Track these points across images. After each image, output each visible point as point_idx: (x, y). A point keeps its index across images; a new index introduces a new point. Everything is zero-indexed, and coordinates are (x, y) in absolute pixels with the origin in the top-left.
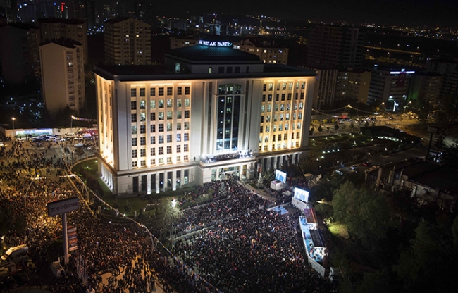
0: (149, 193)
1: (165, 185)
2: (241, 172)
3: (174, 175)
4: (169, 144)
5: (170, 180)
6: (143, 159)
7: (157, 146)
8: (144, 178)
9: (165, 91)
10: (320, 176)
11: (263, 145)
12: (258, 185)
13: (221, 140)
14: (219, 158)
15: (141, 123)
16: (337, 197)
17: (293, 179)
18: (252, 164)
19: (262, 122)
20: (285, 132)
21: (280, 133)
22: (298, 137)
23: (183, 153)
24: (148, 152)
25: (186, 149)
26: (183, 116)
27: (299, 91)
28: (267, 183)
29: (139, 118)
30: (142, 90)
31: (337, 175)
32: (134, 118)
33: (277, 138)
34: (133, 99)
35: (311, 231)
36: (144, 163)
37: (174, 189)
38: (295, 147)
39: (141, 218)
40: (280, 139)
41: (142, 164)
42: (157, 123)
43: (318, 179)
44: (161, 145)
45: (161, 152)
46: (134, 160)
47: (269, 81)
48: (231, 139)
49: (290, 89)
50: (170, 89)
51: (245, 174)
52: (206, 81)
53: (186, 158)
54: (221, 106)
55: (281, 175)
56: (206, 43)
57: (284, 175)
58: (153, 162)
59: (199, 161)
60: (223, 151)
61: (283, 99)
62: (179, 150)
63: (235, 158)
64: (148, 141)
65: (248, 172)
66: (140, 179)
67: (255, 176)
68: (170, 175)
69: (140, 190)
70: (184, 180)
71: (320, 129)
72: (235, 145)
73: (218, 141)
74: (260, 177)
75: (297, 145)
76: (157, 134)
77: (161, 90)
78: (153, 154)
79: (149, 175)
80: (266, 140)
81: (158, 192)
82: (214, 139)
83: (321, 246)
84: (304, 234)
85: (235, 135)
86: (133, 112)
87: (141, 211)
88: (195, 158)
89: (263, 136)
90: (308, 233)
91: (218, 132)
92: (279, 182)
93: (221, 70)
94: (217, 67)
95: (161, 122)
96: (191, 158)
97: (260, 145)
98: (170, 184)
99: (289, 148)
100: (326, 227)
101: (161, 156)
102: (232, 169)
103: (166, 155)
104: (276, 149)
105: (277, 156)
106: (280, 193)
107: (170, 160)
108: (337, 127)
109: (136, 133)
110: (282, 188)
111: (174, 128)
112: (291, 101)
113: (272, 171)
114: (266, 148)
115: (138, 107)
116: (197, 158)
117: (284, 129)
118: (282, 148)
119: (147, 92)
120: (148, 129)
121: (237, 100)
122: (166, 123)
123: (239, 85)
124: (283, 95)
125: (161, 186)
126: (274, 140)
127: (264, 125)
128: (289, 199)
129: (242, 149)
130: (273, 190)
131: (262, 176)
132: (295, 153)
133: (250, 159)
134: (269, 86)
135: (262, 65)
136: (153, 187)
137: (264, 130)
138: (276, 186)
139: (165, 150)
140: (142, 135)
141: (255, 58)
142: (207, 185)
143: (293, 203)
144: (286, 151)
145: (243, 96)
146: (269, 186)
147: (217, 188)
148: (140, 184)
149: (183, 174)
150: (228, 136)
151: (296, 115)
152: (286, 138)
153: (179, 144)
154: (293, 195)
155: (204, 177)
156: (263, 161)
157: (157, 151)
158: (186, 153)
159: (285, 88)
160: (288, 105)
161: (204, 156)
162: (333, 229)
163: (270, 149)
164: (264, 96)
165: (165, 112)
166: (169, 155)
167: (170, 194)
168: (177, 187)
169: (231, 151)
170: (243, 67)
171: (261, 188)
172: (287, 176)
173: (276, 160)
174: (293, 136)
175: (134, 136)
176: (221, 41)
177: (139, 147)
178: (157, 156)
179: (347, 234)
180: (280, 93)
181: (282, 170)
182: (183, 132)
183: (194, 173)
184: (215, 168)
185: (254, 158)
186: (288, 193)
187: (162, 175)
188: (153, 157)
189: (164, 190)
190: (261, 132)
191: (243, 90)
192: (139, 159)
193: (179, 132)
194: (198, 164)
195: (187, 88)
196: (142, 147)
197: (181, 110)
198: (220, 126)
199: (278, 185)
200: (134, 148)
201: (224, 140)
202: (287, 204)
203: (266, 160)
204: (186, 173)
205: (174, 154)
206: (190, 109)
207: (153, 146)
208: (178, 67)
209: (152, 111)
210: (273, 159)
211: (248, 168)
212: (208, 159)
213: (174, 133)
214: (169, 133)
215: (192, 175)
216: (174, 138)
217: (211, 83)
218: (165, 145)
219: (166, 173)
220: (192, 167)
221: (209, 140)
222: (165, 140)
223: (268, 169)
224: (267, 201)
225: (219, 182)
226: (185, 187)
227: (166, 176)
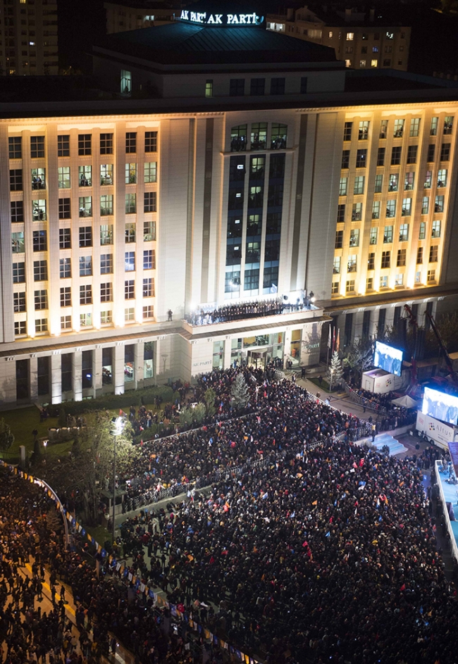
0: (57, 399)
1: (97, 380)
2: (288, 348)
3: (120, 355)
4: (105, 279)
5: (108, 368)
6: (40, 315)
7: (76, 283)
8: (45, 363)
9: (96, 143)
11: (342, 278)
12: (330, 380)
13: (236, 268)
14: (230, 314)
15: (36, 226)
17: (421, 365)
18: (314, 327)
19: (341, 219)
20: (400, 246)
21: (387, 247)
22: (433, 259)
23: (140, 302)
24: (54, 299)
25: (148, 291)
26: (140, 206)
27: (436, 140)
28: (352, 375)
29: (29, 213)
30: (38, 141)
32: (18, 214)
33: (378, 261)
34: (14, 164)
36: (42, 326)
37: (119, 391)
38: (425, 283)
39: (36, 464)
40: (386, 263)
41: (38, 329)
42: (74, 224)
44: (86, 281)
45: (86, 298)
46: (19, 317)
47: (361, 115)
48: (262, 265)
49: (414, 134)
50: (106, 138)
51: (296, 354)
52: (199, 116)
53: (148, 312)
54: (236, 180)
55: (388, 353)
56: (197, 17)
57: (397, 354)
58: (67, 322)
59: (179, 321)
60: (243, 296)
61: (395, 161)
62: (130, 292)
63: (273, 312)
64: (54, 270)
65: (303, 349)
66: (34, 366)
67: (322, 358)
68: (108, 355)
69: (33, 392)
70: (143, 369)
72: (272, 278)
73: (230, 269)
74: (335, 360)
75: (431, 279)
76: (76, 253)
77: (85, 139)
78: (66, 300)
79: (56, 356)
80: (352, 269)
81: (79, 398)
82: (219, 266)
84: (449, 505)
85: (273, 255)
86: (15, 196)
87: (37, 446)
88: (170, 313)
89: (344, 256)
91: (230, 248)
92: (382, 372)
93: (236, 87)
94: (225, 79)
95: (85, 222)
96: (160, 314)
97: (336, 278)
98: (108, 379)
99: (410, 286)
101: (86, 309)
102: (263, 340)
103: (97, 306)
104: (377, 289)
105: (378, 307)
106: (385, 401)
107: (107, 317)
109: (23, 250)
110: (391, 388)
111: (118, 236)
112: (417, 166)
113: (367, 346)
114: (351, 286)
115: (28, 182)
117: (396, 237)
118: (392, 287)
119: (50, 145)
120: (53, 239)
121: (278, 164)
122: (99, 226)
123: (282, 127)
124: (396, 151)
125: (87, 383)
126: (371, 267)
127: (347, 227)
128: (409, 417)
129: (289, 288)
130: (368, 395)
131: (341, 358)
132: (426, 300)
133: (310, 315)
134: (361, 126)
135: (342, 74)
136: (67, 385)
137: (346, 240)
138: (375, 383)
139: (96, 294)
140: (37, 256)
141: (323, 56)
142: (204, 381)
143: (421, 426)
144: (402, 295)
145: (291, 154)
146: (357, 382)
148: (34, 377)
149: (140, 352)
150: (253, 257)
151: (428, 202)
152: (401, 261)
153: (130, 277)
155: (194, 362)
156: (342, 321)
157: (76, 297)
158: (148, 301)
159: (399, 133)
160: (409, 175)
161: (194, 307)
163: (361, 290)
164: (347, 153)
165: (98, 197)
166: (106, 306)
167: (108, 403)
168: (126, 385)
169: (261, 295)
170: (292, 80)
171: (338, 389)
172: (405, 357)
173: (376, 317)
174: (419, 255)
175: (17, 258)
176: (237, 12)
177: (31, 287)
178: (76, 310)
180: (388, 144)
181: (393, 342)
182: (140, 246)
183: (168, 350)
184: (222, 338)
185: (320, 314)
186: (406, 401)
187: (88, 357)
188: (67, 311)
189: (93, 393)
190: (339, 245)
191: (292, 138)
192: (31, 315)
193: (131, 247)
194: (179, 329)
195: (151, 136)
196: (39, 286)
197: (136, 193)
198: (234, 232)
199: (380, 380)
200: (18, 288)
201: (243, 267)
202: (404, 429)
203: (350, 316)
205: (119, 304)
206: (156, 188)
207: (66, 283)
208: (126, 81)
209: (62, 194)
210: (367, 314)
211: (305, 337)
212: (204, 315)
213: (119, 249)
214: (105, 250)
215: (163, 356)
216: (119, 263)
217: (210, 122)
218: (96, 280)
219: (98, 350)
220: (164, 335)
221: (205, 266)
222: (97, 268)
223: (357, 340)
224: (355, 423)
225: (230, 372)
226: (147, 385)
227: (98, 358)
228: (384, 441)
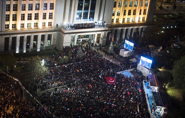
0: (17, 52)
1: (31, 46)
3: (39, 38)
4: (37, 12)
5: (35, 42)
6: (14, 22)
7: (27, 12)
8: (14, 39)
10: (161, 48)
11: (115, 18)
12: (109, 51)
13: (80, 11)
14: (77, 27)
16: (177, 66)
17: (139, 49)
18: (105, 33)
20: (134, 8)
21: (130, 8)
22: (144, 13)
23: (47, 20)
24: (19, 17)
25: (51, 17)
28: (117, 50)
31: (175, 48)
33: (127, 13)
35: (154, 93)
36: (14, 26)
37: (38, 50)
38: (141, 21)
40: (129, 14)
41: (13, 27)
43: (159, 50)
44: (30, 12)
45: (30, 18)
46: (7, 23)
48: (89, 11)
51: (98, 41)
53: (50, 24)
57: (132, 44)
58: (23, 26)
59: (61, 28)
60: (82, 21)
62: (44, 17)
63: (92, 27)
64: (20, 8)
65: (101, 40)
66: (11, 40)
67: (107, 43)
68: (36, 38)
69: (10, 48)
71: (161, 8)
72: (92, 16)
73: (78, 12)
74: (111, 45)
75: (143, 20)
76: (27, 2)
78: (23, 18)
79: (18, 37)
80: (118, 14)
81: (25, 51)
83: (162, 106)
85: (93, 8)
87: (12, 67)
88: (57, 25)
89: (117, 10)
90: (150, 95)
91: (79, 4)
92: (126, 50)
96: (54, 25)
97: (113, 17)
98: (35, 46)
99: (137, 21)
100: (165, 90)
101: (29, 21)
102: (87, 36)
103: (33, 21)
104: (126, 22)
105: (126, 28)
106: (127, 59)
107: (36, 25)
108: (175, 7)
110: (129, 55)
113: (122, 42)
114: (117, 20)
117: (133, 5)
118: (131, 22)
125: (28, 47)
126: (125, 15)
127: (118, 1)
128: (135, 65)
129: (97, 20)
130: (122, 57)
131: (113, 44)
132: (141, 27)
133: (104, 29)
136: (21, 47)
137: (117, 5)
138: (124, 54)
139: (33, 17)
140: (14, 3)
142: (67, 49)
143: (138, 68)
144: (134, 24)
147: (76, 52)
148: (10, 44)
149: (46, 37)
150: (86, 8)
152: (134, 14)
153: (45, 12)
154: (138, 62)
155: (64, 42)
156: (114, 32)
157: (26, 17)
158: (50, 21)
161: (66, 23)
162: (170, 92)
163: (121, 22)
166: (36, 21)
167: (33, 54)
168: (41, 48)
169: (88, 21)
171: (111, 54)
173: (125, 32)
174: (140, 12)
175: (8, 3)
177: (12, 13)
178: (26, 22)
179: (181, 97)
181: (130, 40)
182: (49, 1)
183: (56, 37)
184: (74, 35)
185: (107, 29)
186: (134, 60)
187: (29, 38)
188: (23, 22)
189: (30, 50)
190: (115, 7)
192: (11, 23)
193: (46, 2)
194: (60, 31)
199: (126, 53)
200: (7, 13)
201: (83, 11)
202: (133, 69)
203: (116, 30)
204: (49, 37)
205: (41, 21)
207: (23, 12)
210: (122, 30)
212: (69, 27)
213: (42, 2)
214: (37, 2)
215: (54, 39)
216: (42, 7)
218: (33, 12)
219: (32, 36)
220: (55, 32)
221: (70, 10)
222: (34, 8)
223: (118, 39)
224: (117, 66)
225: (76, 47)
226: (48, 49)
227: (32, 38)
228: (127, 73)
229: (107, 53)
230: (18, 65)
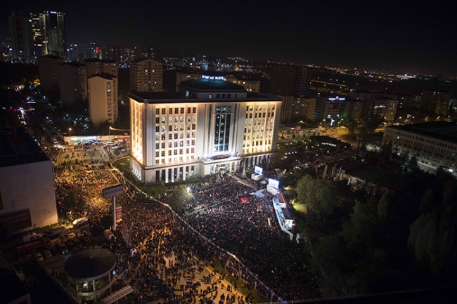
0: (167, 181)
1: (178, 177)
2: (231, 168)
3: (184, 169)
4: (181, 148)
5: (181, 173)
6: (163, 158)
7: (173, 149)
8: (164, 171)
9: (179, 110)
10: (285, 170)
11: (246, 148)
12: (243, 176)
13: (216, 145)
14: (215, 158)
15: (162, 133)
16: (300, 184)
17: (267, 172)
18: (238, 162)
19: (245, 132)
20: (261, 139)
21: (257, 140)
22: (269, 143)
23: (190, 154)
24: (167, 153)
25: (193, 151)
26: (191, 128)
27: (270, 111)
28: (249, 175)
29: (161, 129)
30: (164, 110)
31: (297, 170)
32: (158, 130)
33: (255, 144)
34: (157, 116)
35: (282, 209)
36: (163, 161)
37: (184, 179)
38: (267, 150)
39: (163, 199)
40: (257, 144)
42: (173, 133)
43: (284, 173)
44: (176, 148)
45: (176, 153)
46: (157, 158)
47: (251, 104)
48: (224, 144)
49: (265, 110)
50: (182, 109)
51: (233, 169)
52: (207, 104)
53: (193, 157)
54: (217, 121)
55: (259, 170)
56: (207, 77)
57: (261, 170)
58: (170, 160)
59: (201, 160)
60: (219, 153)
61: (260, 117)
62: (188, 152)
63: (227, 157)
64: (167, 146)
65: (235, 168)
66: (161, 172)
67: (241, 170)
68: (181, 169)
69: (160, 180)
70: (191, 173)
71: (283, 138)
72: (227, 148)
74: (244, 171)
75: (269, 149)
76: (173, 141)
77: (177, 110)
78: (170, 154)
79: (167, 169)
80: (248, 146)
81: (173, 181)
82: (213, 146)
83: (290, 219)
84: (277, 211)
85: (227, 141)
86: (157, 125)
87: (163, 194)
88: (198, 158)
89: (246, 142)
90: (280, 210)
91: (215, 140)
92: (257, 174)
93: (218, 96)
94: (215, 94)
95: (176, 132)
96: (196, 158)
97: (244, 148)
98: (181, 176)
99: (264, 151)
100: (292, 205)
101: (176, 156)
102: (224, 165)
103: (179, 156)
104: (255, 152)
105: (255, 156)
106: (258, 182)
107: (181, 159)
108: (294, 136)
109: (158, 139)
110: (259, 179)
111: (185, 136)
112: (265, 118)
113: (252, 167)
114: (248, 151)
115: (160, 122)
116: (200, 158)
117: (260, 137)
118: (259, 151)
119: (167, 111)
120: (167, 137)
121: (229, 116)
122: (179, 133)
123: (230, 107)
124: (260, 114)
125: (175, 177)
126: (253, 145)
127: (247, 134)
128: (265, 186)
129: (231, 151)
130: (253, 180)
132: (267, 154)
133: (236, 158)
134: (250, 107)
135: (246, 93)
136: (170, 178)
137: (247, 138)
138: (255, 178)
139: (178, 152)
140: (162, 142)
141: (241, 88)
142: (208, 177)
143: (267, 189)
144: (261, 153)
145: (232, 114)
146: (250, 177)
147: (215, 178)
148: (161, 175)
149: (190, 168)
150: (221, 142)
151: (268, 128)
152: (261, 144)
153: (188, 147)
154: (267, 183)
155: (205, 171)
156: (245, 160)
157: (173, 153)
158: (193, 154)
159: (261, 109)
160: (263, 121)
161: (205, 156)
162: (297, 207)
163: (250, 152)
164: (247, 114)
165: (178, 125)
166: (181, 156)
167: (181, 183)
168: (186, 178)
169: (224, 153)
170: (233, 94)
171: (245, 179)
172: (263, 170)
173: (254, 159)
174: (266, 142)
175: (157, 142)
176: (218, 76)
177: (161, 150)
178: (173, 156)
179: (306, 211)
180: (258, 112)
181: (259, 166)
182: (191, 139)
183: (198, 168)
184: (213, 164)
185: (239, 158)
186: (264, 182)
187: (176, 169)
188: (170, 157)
189: (177, 180)
190: (245, 139)
191: (233, 110)
192: (160, 158)
193: (188, 139)
194: (201, 162)
195: (194, 109)
196: (163, 150)
197: (190, 124)
198: (217, 135)
199: (257, 176)
200: (157, 150)
201: (219, 145)
202: (263, 190)
203: (247, 159)
204: (193, 169)
205: (185, 155)
206: (196, 123)
207: (170, 149)
208: (188, 93)
209: (170, 124)
210: (252, 158)
211: (235, 164)
212: (208, 158)
213: (185, 140)
214: (181, 140)
215: (196, 169)
216: (185, 144)
217: (211, 105)
218: (178, 148)
219: (178, 168)
220: (197, 164)
221: (208, 145)
222: (179, 145)
223: (249, 165)
224: (250, 188)
225: (215, 174)
226: (192, 178)
227: (179, 170)
228: (259, 194)
229: (241, 178)
230: (168, 193)
